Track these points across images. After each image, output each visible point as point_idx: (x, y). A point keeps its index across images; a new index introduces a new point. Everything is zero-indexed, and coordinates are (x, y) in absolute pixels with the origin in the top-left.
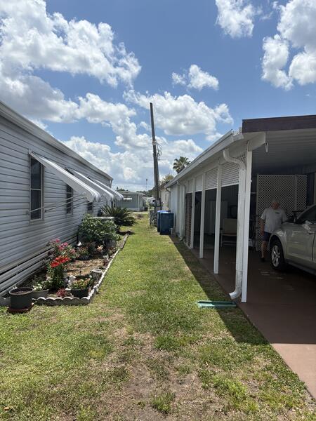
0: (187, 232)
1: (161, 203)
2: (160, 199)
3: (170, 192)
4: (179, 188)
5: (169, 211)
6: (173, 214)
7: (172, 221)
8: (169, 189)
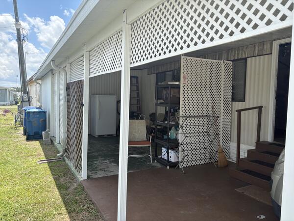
0: (73, 142)
1: (29, 97)
2: (28, 93)
3: (41, 85)
4: (53, 78)
5: (40, 108)
6: (45, 112)
7: (45, 121)
8: (39, 81)
